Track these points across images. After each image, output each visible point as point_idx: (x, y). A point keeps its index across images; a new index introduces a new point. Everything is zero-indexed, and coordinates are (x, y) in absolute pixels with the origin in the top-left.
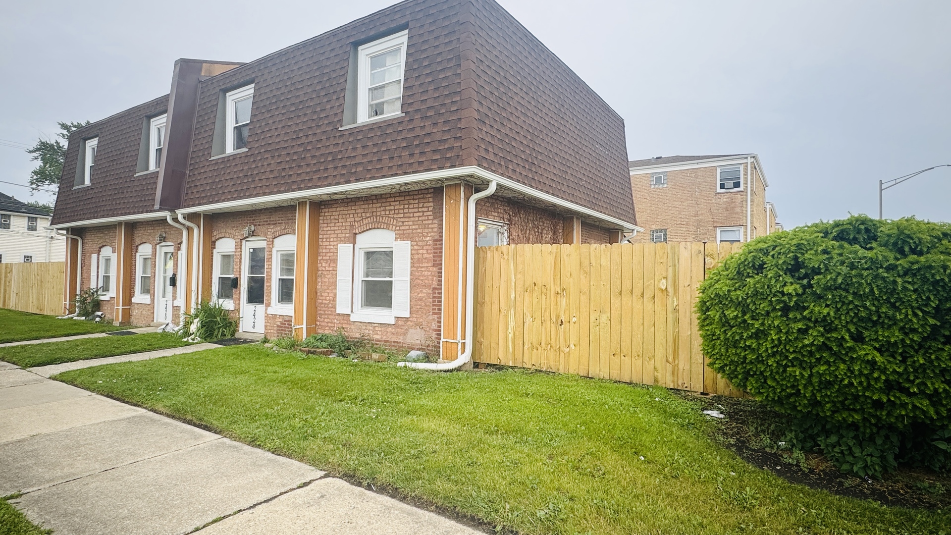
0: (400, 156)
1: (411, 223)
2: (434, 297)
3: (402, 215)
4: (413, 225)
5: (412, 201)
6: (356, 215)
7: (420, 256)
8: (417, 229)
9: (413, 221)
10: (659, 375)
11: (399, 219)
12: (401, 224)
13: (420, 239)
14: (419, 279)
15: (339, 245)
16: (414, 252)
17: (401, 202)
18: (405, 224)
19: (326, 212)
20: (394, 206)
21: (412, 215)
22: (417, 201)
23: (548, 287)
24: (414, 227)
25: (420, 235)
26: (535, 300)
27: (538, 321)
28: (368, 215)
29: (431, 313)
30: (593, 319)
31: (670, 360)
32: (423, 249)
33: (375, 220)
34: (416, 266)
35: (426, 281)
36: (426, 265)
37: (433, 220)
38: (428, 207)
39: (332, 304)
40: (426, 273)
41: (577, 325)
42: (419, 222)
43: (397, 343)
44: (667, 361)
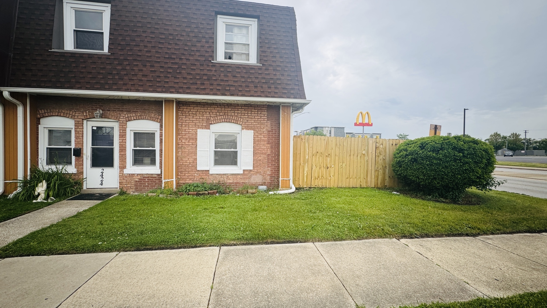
0: (262, 87)
1: (253, 121)
2: (268, 159)
3: (247, 117)
4: (254, 122)
5: (253, 110)
6: (211, 113)
7: (259, 139)
8: (257, 125)
9: (254, 121)
10: (361, 184)
11: (244, 119)
12: (246, 121)
13: (259, 130)
14: (259, 150)
15: (198, 130)
16: (255, 136)
17: (246, 110)
18: (248, 121)
19: (185, 109)
20: (241, 111)
21: (253, 117)
22: (257, 110)
23: (323, 153)
24: (255, 124)
25: (259, 128)
26: (317, 159)
27: (318, 168)
28: (221, 114)
29: (266, 167)
30: (340, 165)
31: (365, 178)
32: (261, 135)
33: (227, 117)
34: (256, 143)
35: (263, 151)
36: (263, 143)
37: (267, 121)
38: (264, 114)
39: (191, 165)
40: (263, 147)
41: (334, 168)
42: (258, 121)
43: (245, 183)
44: (364, 178)
